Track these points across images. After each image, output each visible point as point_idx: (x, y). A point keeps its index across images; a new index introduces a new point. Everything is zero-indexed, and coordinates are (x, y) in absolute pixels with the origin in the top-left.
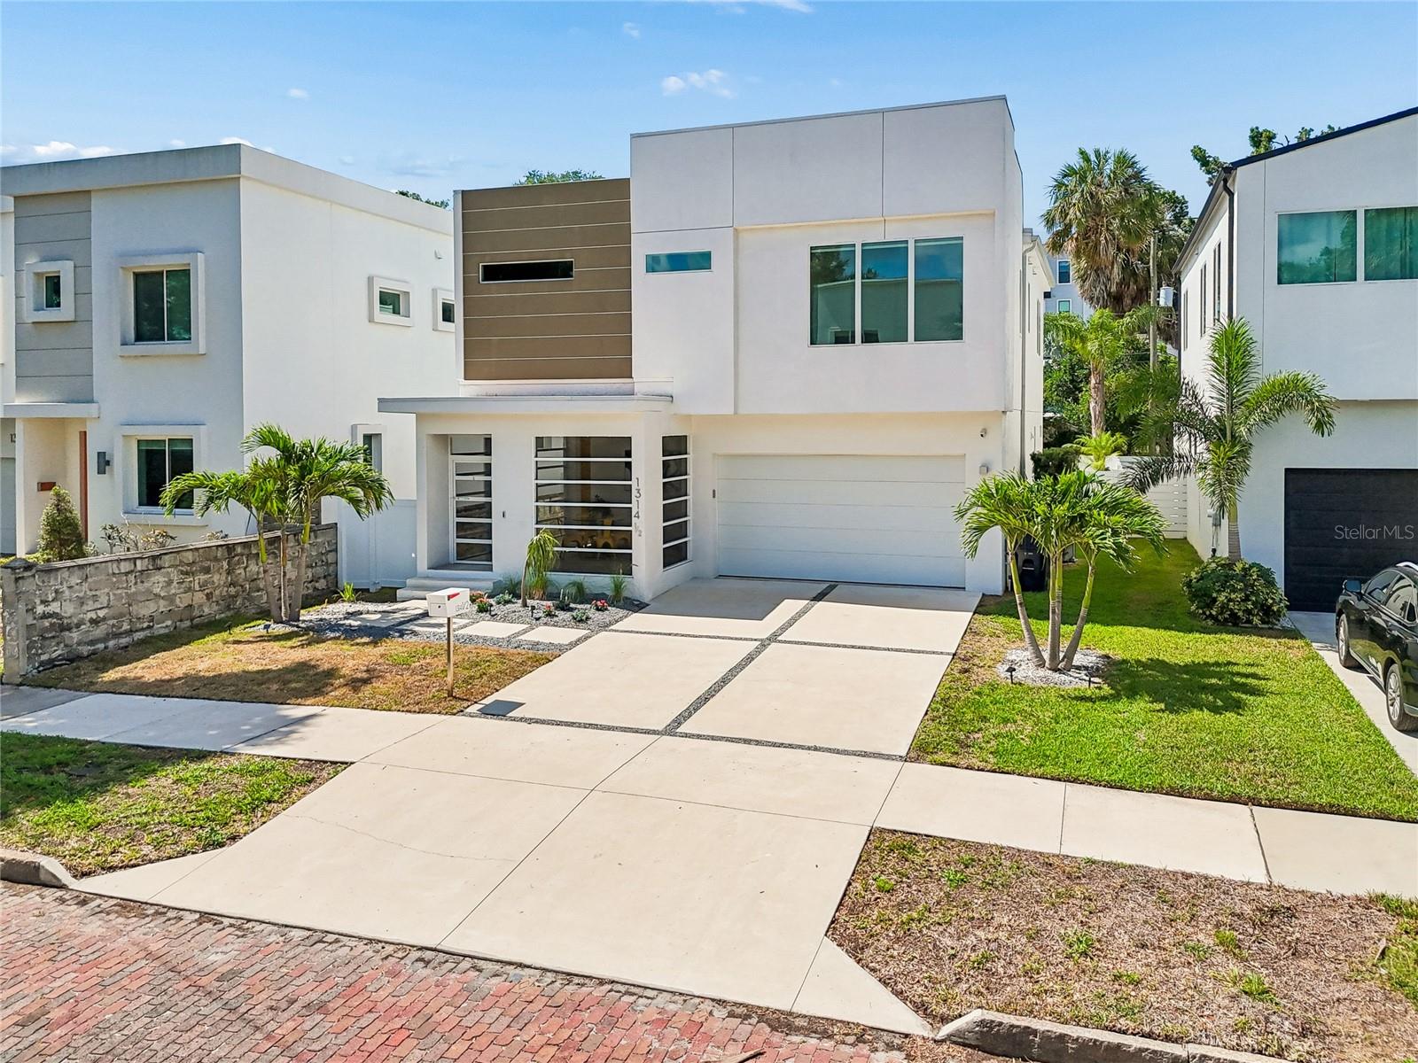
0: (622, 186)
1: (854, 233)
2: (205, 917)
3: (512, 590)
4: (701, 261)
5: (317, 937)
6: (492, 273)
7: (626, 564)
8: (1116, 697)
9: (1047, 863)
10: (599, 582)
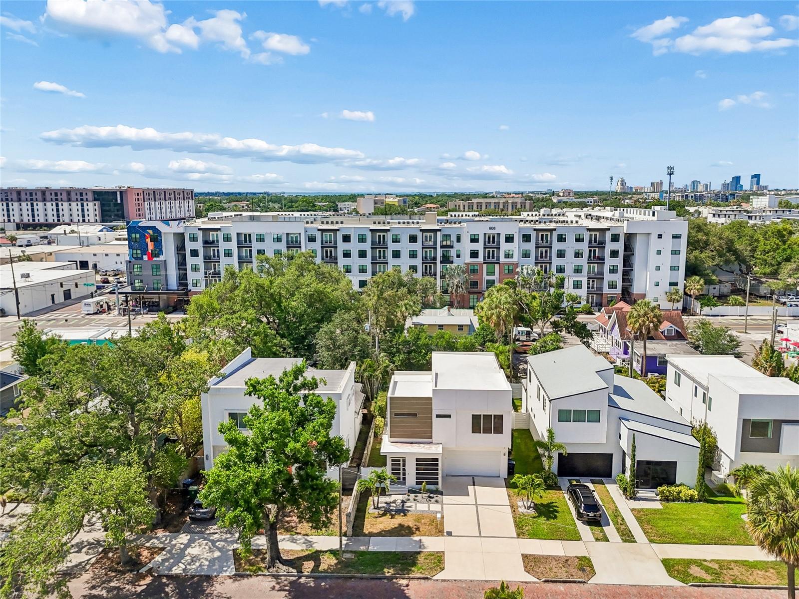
0: (430, 399)
1: (482, 412)
2: (455, 580)
3: (411, 491)
4: (449, 416)
5: (471, 581)
6: (396, 415)
7: (437, 483)
8: (538, 517)
9: (543, 556)
10: (433, 487)
